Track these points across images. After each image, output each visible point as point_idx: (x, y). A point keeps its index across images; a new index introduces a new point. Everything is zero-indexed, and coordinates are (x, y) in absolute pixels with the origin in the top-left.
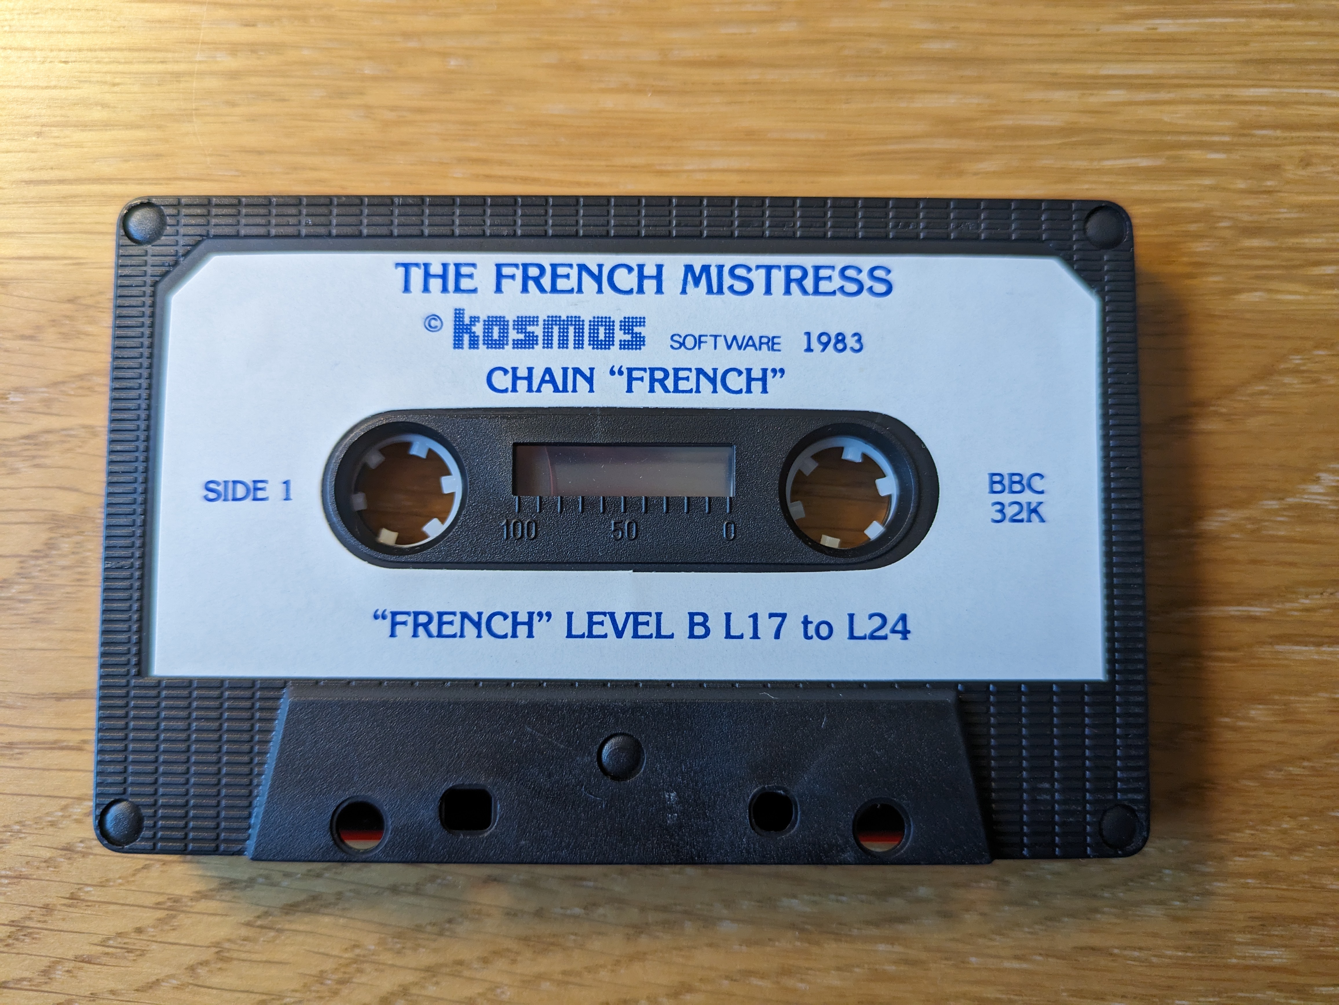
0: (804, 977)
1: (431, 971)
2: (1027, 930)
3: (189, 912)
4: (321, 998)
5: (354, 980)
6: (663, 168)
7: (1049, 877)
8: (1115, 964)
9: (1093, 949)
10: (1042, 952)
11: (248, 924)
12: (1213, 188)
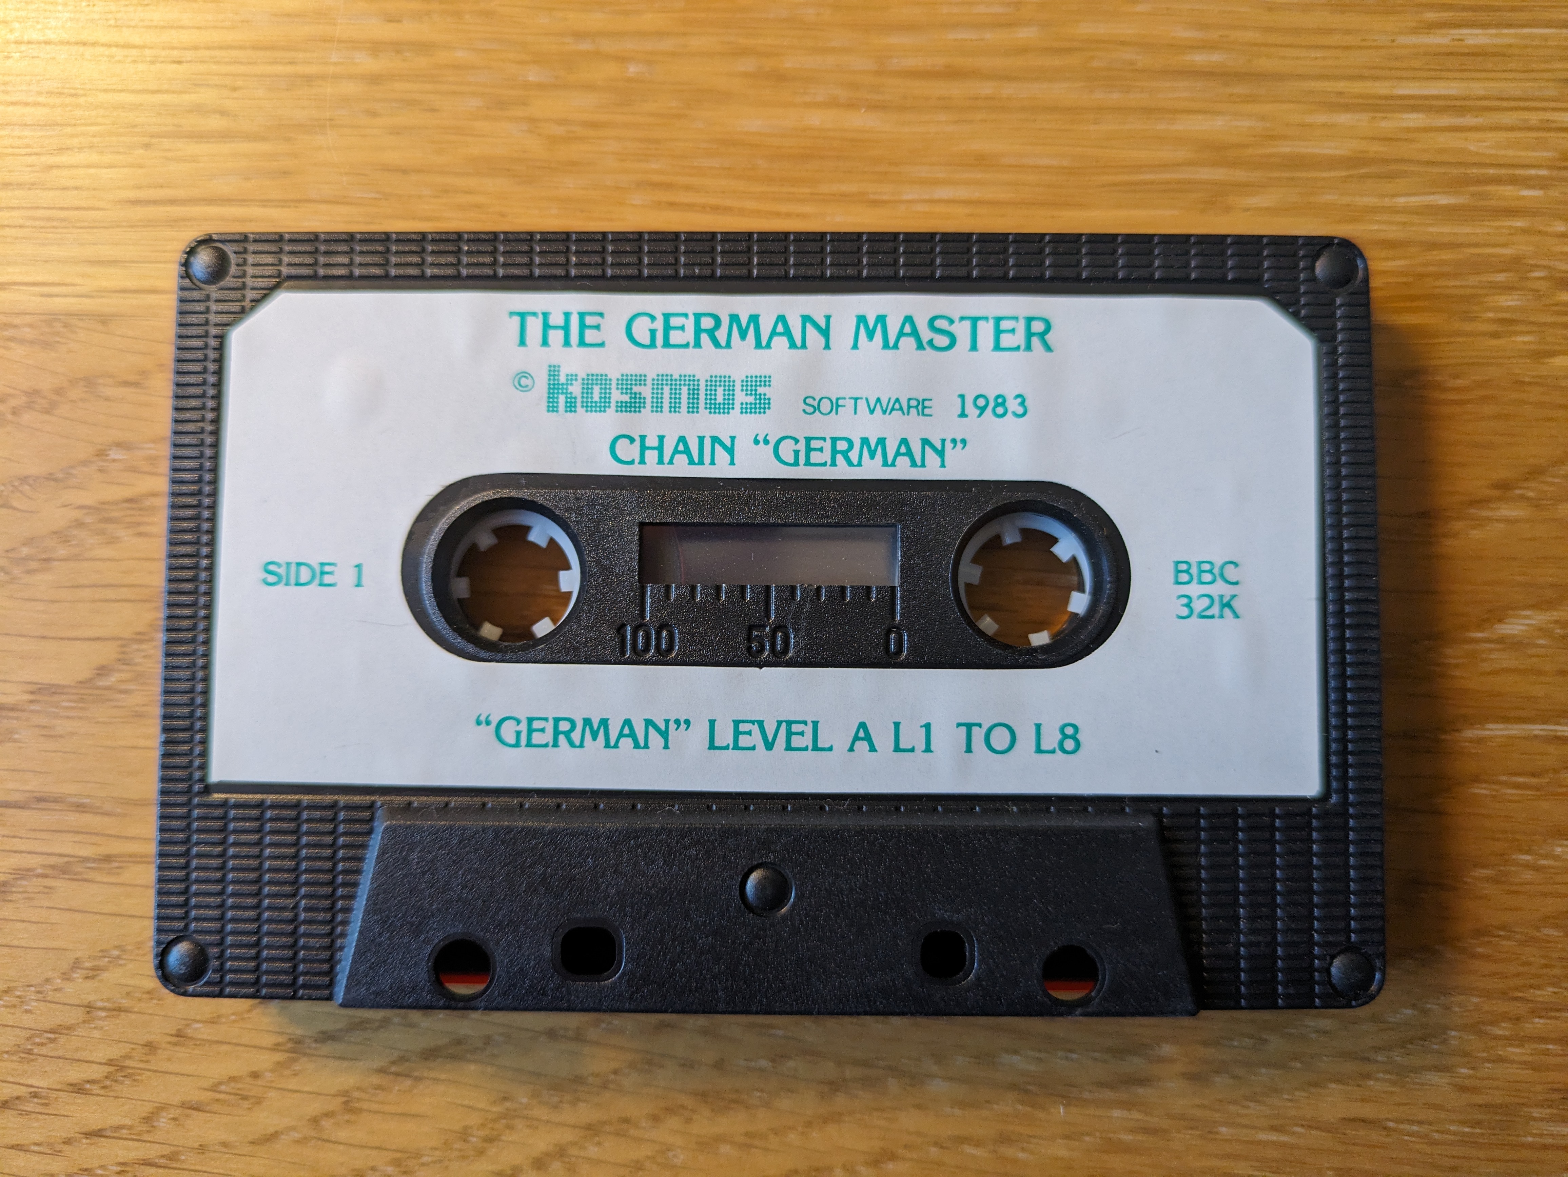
0: (1025, 1145)
1: (592, 1130)
2: (1286, 1097)
3: (313, 1055)
4: (464, 1158)
5: (503, 1138)
6: (877, 197)
7: (1313, 1036)
8: (1390, 1140)
9: (1363, 1121)
10: (1304, 1123)
11: (382, 1071)
12: (1524, 231)
